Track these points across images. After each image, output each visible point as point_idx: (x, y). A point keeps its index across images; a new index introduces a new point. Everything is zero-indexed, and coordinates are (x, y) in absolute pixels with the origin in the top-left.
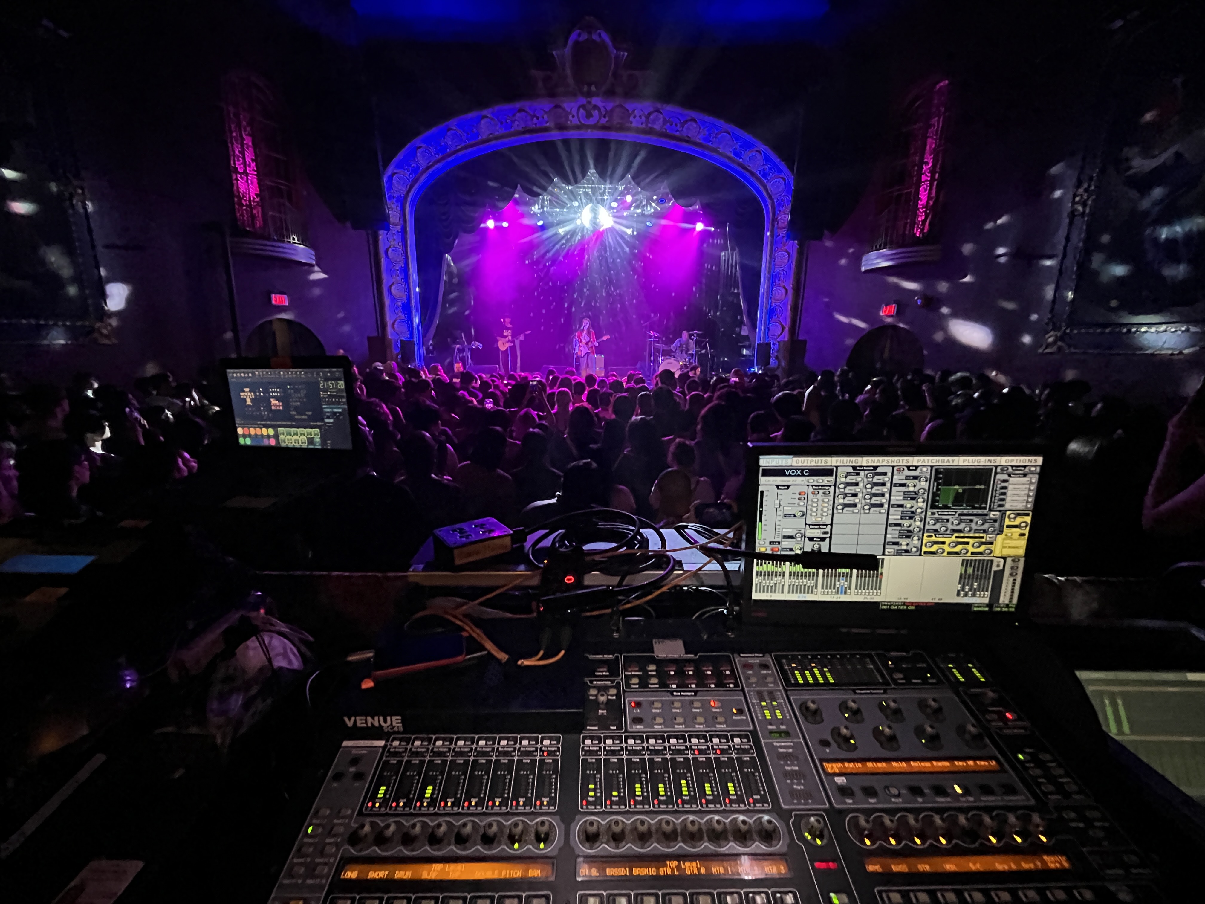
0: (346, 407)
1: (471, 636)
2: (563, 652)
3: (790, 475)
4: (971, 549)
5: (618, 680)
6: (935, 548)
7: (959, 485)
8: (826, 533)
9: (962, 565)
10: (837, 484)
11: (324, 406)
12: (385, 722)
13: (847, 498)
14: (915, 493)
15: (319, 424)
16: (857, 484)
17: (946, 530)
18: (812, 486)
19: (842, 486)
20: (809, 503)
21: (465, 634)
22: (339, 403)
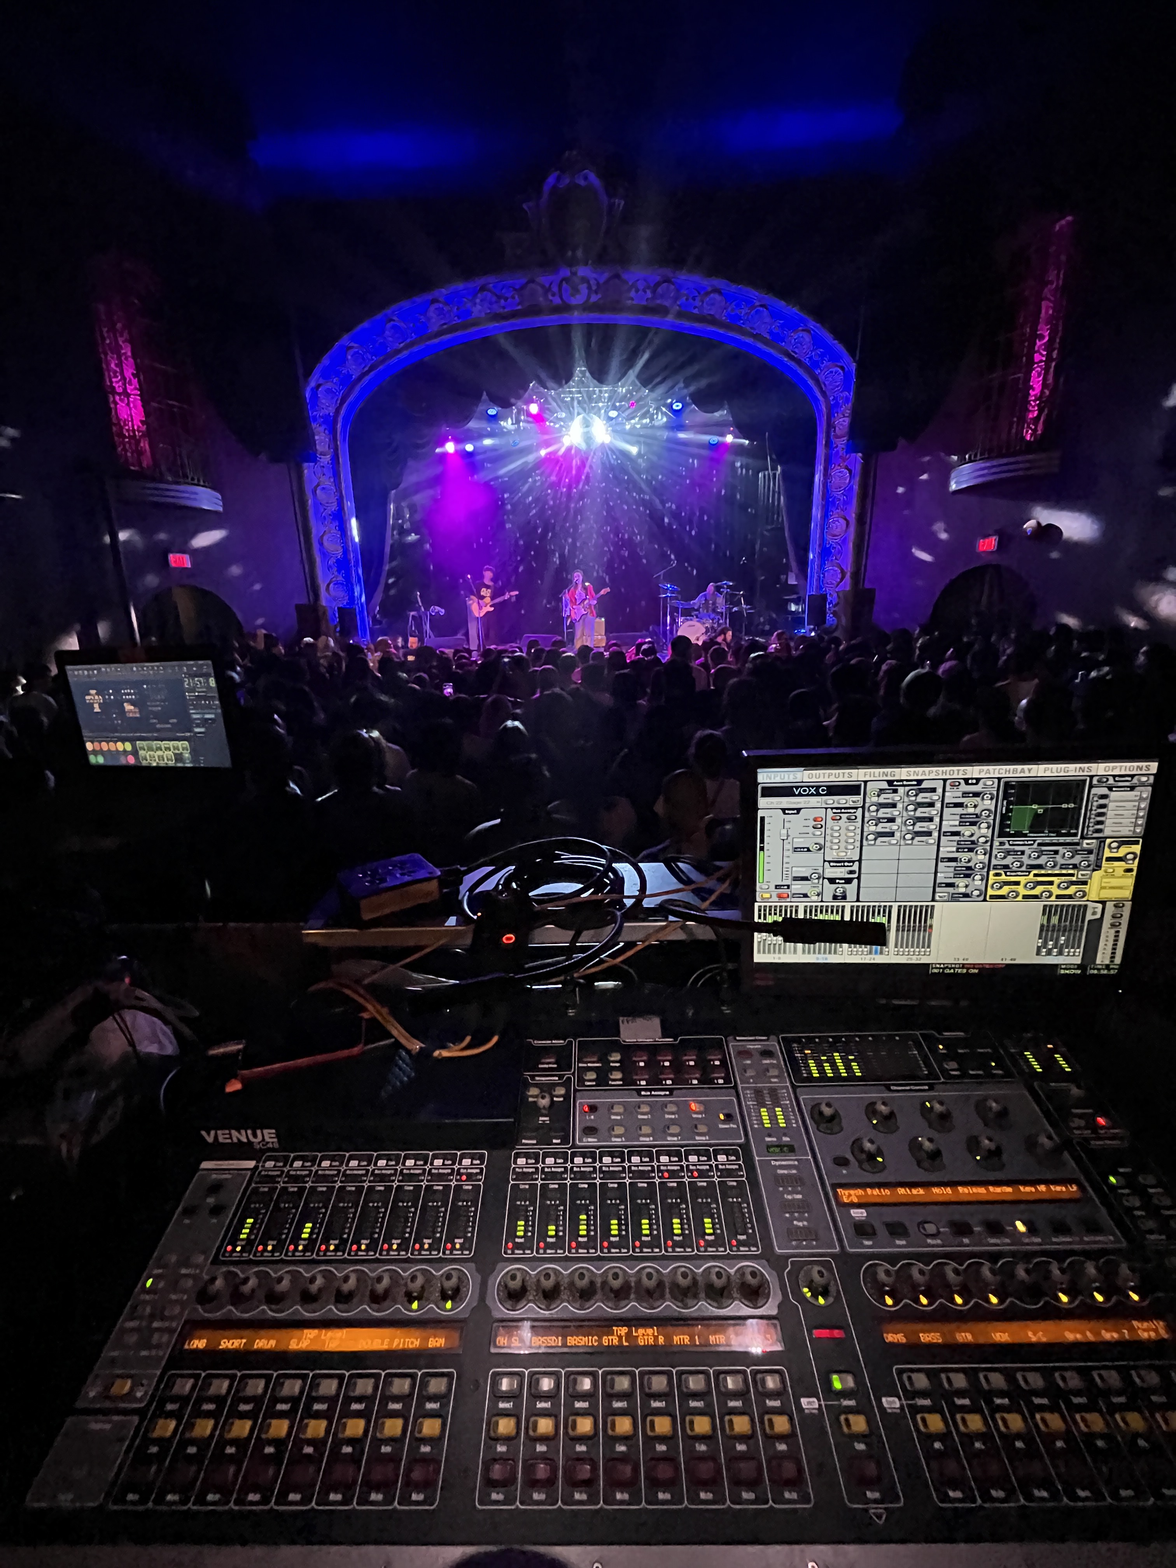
0: (219, 711)
1: (373, 1020)
2: (495, 1039)
3: (800, 795)
4: (1056, 891)
5: (567, 1074)
6: (1005, 890)
7: (1039, 804)
8: (851, 872)
9: (1044, 914)
10: (867, 805)
11: (192, 711)
12: (255, 1136)
13: (881, 825)
14: (977, 816)
15: (188, 734)
16: (894, 806)
17: (1021, 866)
18: (832, 808)
19: (873, 808)
20: (828, 831)
21: (366, 1015)
22: (209, 707)
